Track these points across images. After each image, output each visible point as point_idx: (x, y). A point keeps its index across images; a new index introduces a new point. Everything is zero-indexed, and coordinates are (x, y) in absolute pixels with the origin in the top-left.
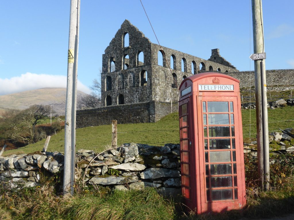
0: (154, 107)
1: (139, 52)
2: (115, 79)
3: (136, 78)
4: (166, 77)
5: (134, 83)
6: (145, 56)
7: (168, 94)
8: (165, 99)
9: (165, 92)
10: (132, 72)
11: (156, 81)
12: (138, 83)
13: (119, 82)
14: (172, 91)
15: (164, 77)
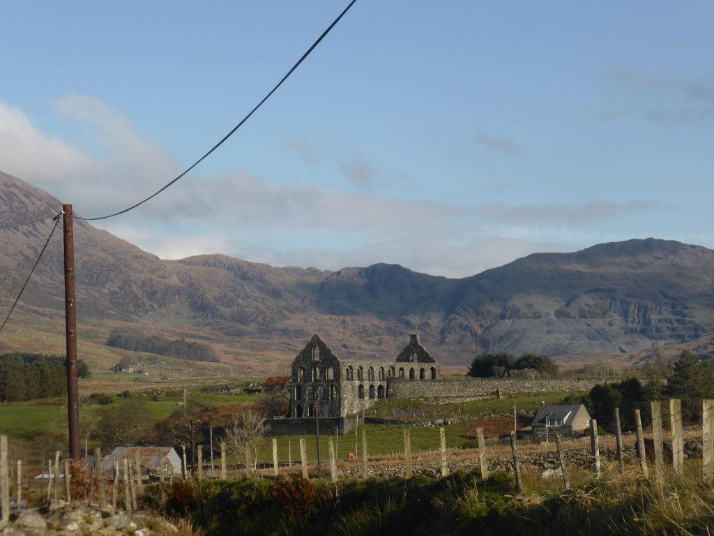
0: (343, 423)
1: (329, 367)
2: (305, 390)
3: (326, 392)
4: (353, 390)
5: (324, 396)
6: (334, 373)
7: (355, 406)
8: (352, 411)
9: (352, 404)
10: (323, 386)
11: (345, 396)
12: (328, 396)
13: (309, 393)
14: (359, 402)
15: (351, 390)
